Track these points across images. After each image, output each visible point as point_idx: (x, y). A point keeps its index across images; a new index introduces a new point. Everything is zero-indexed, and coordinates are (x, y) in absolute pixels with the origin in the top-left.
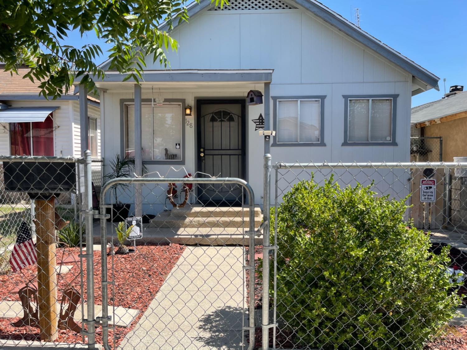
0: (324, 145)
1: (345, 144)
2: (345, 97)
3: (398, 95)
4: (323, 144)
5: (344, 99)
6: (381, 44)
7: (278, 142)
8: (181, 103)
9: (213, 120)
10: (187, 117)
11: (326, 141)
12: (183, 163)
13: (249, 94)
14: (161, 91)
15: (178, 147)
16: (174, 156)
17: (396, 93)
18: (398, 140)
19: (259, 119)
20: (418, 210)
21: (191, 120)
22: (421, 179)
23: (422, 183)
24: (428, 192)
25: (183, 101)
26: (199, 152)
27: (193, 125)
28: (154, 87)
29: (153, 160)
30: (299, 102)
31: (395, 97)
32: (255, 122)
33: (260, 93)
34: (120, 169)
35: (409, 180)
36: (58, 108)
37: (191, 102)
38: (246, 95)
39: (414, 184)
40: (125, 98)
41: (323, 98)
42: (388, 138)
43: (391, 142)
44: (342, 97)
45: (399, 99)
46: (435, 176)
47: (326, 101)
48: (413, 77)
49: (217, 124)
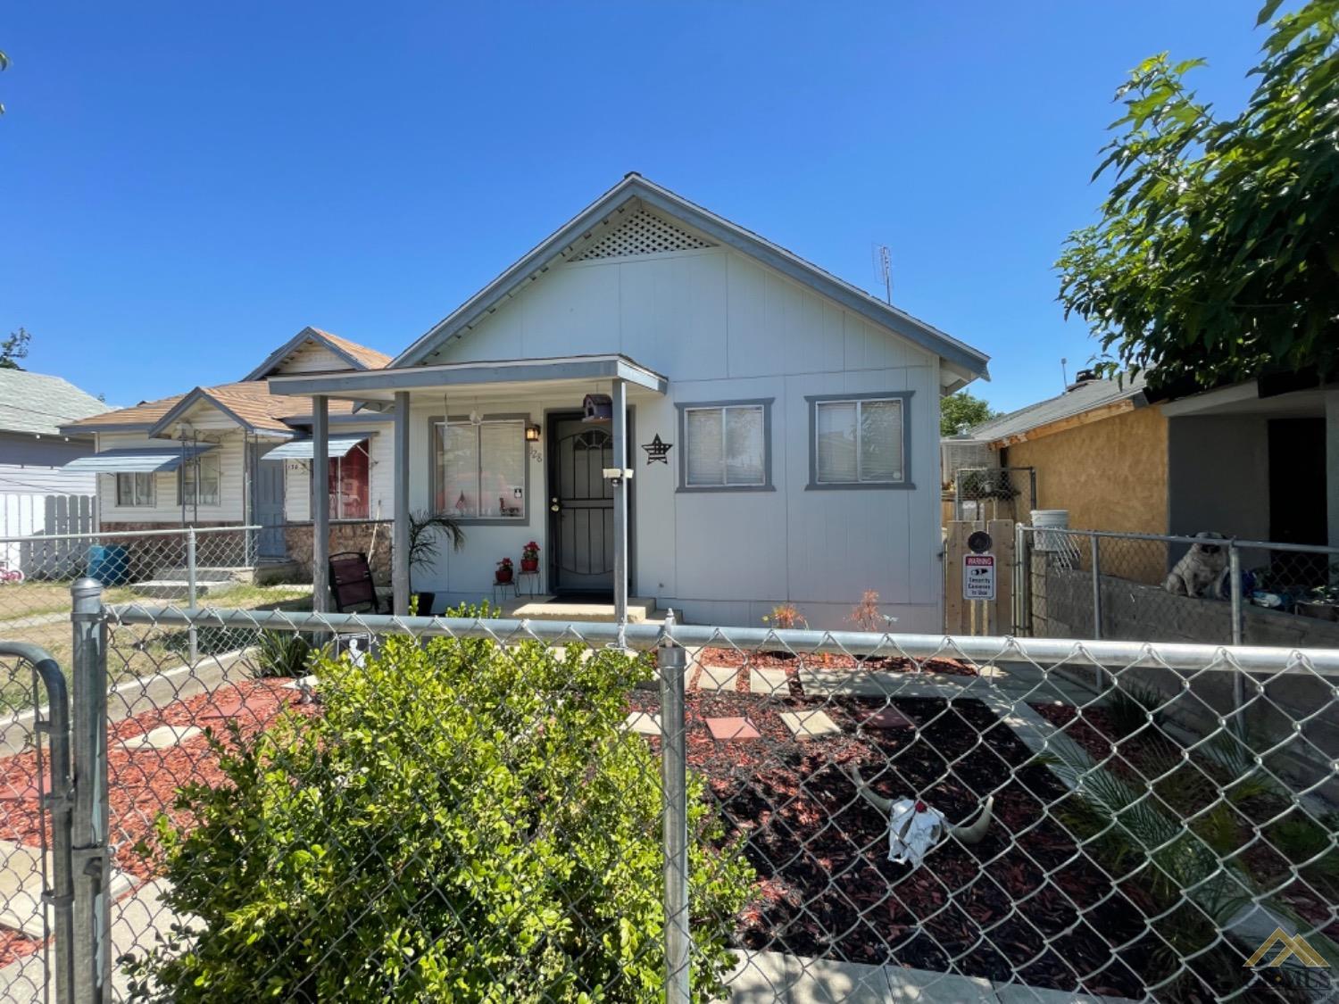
0: (773, 489)
1: (812, 486)
2: (811, 400)
3: (912, 393)
4: (769, 487)
5: (807, 404)
6: (869, 298)
7: (689, 483)
8: (523, 421)
9: (577, 446)
10: (532, 444)
11: (775, 482)
12: (525, 522)
13: (585, 401)
14: (479, 401)
15: (518, 494)
16: (513, 511)
17: (910, 389)
18: (916, 477)
19: (654, 444)
20: (960, 615)
21: (539, 447)
22: (963, 554)
23: (967, 563)
24: (980, 581)
25: (526, 416)
26: (550, 504)
27: (542, 457)
28: (449, 395)
29: (478, 518)
30: (724, 411)
31: (907, 396)
32: (647, 450)
33: (607, 398)
34: (417, 534)
35: (941, 555)
36: (377, 433)
37: (539, 418)
38: (581, 404)
39: (951, 563)
40: (435, 414)
41: (768, 403)
42: (897, 475)
43: (903, 481)
44: (804, 400)
45: (915, 401)
46: (994, 548)
47: (775, 408)
48: (941, 359)
49: (581, 454)
